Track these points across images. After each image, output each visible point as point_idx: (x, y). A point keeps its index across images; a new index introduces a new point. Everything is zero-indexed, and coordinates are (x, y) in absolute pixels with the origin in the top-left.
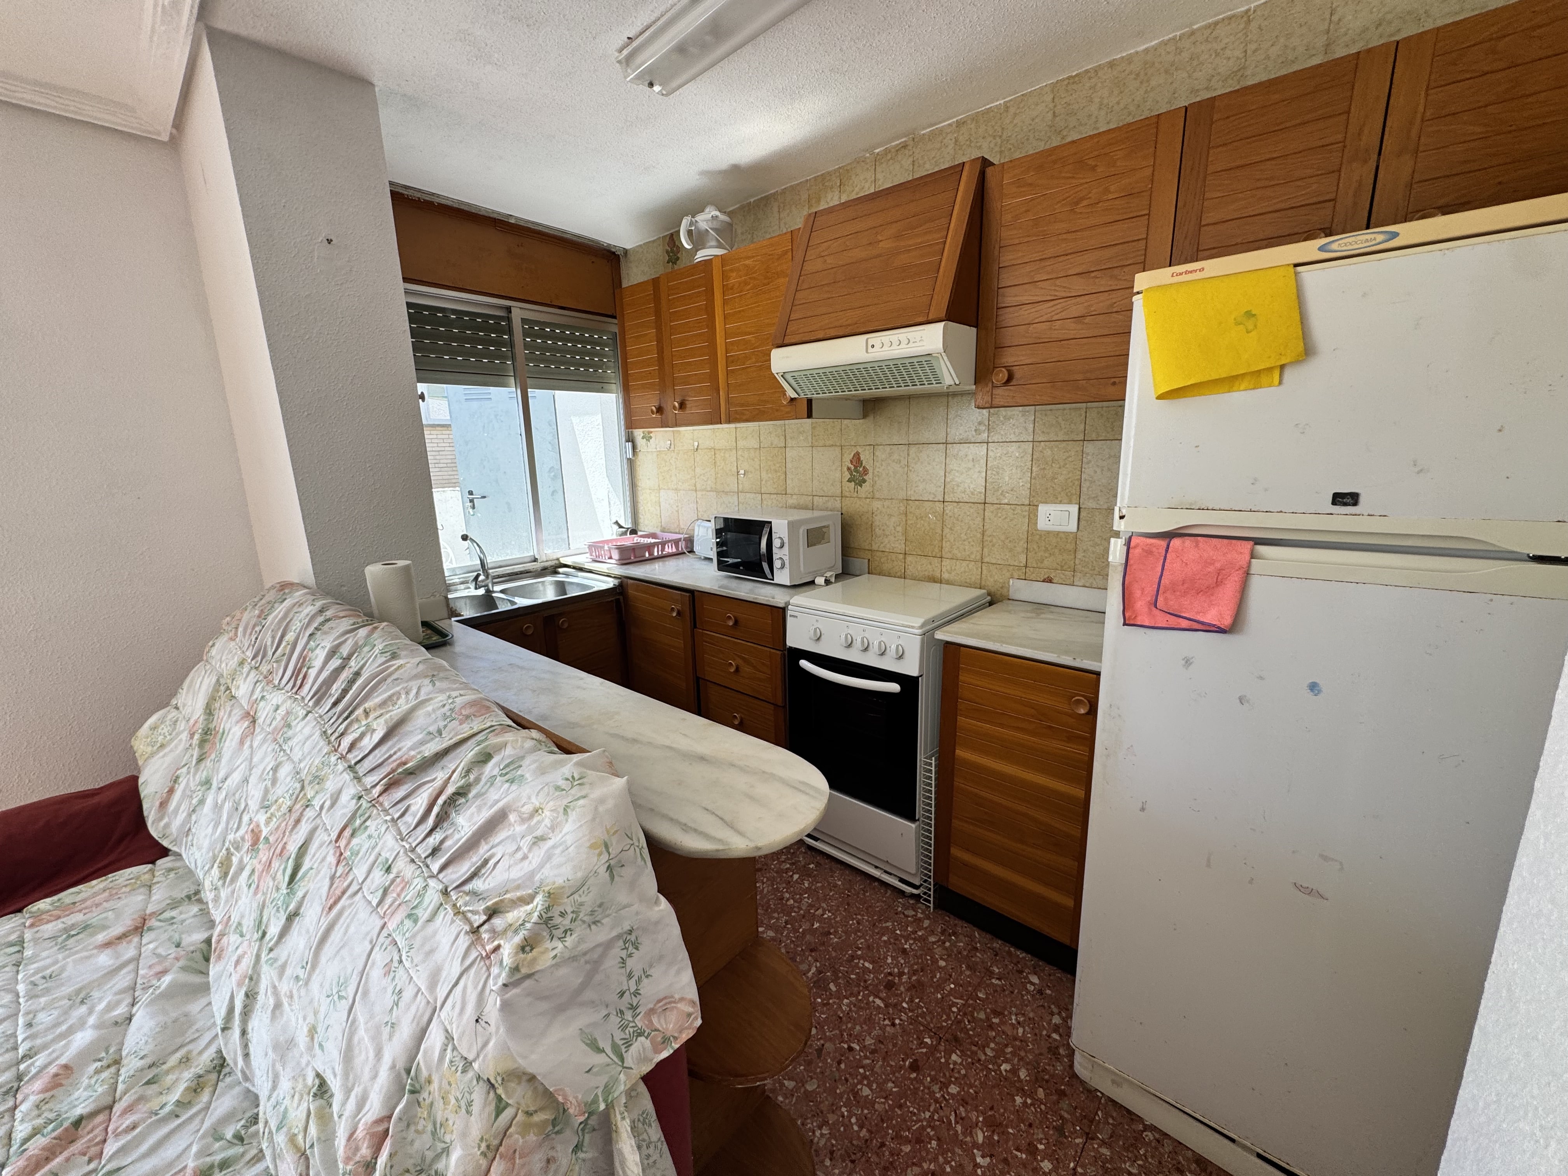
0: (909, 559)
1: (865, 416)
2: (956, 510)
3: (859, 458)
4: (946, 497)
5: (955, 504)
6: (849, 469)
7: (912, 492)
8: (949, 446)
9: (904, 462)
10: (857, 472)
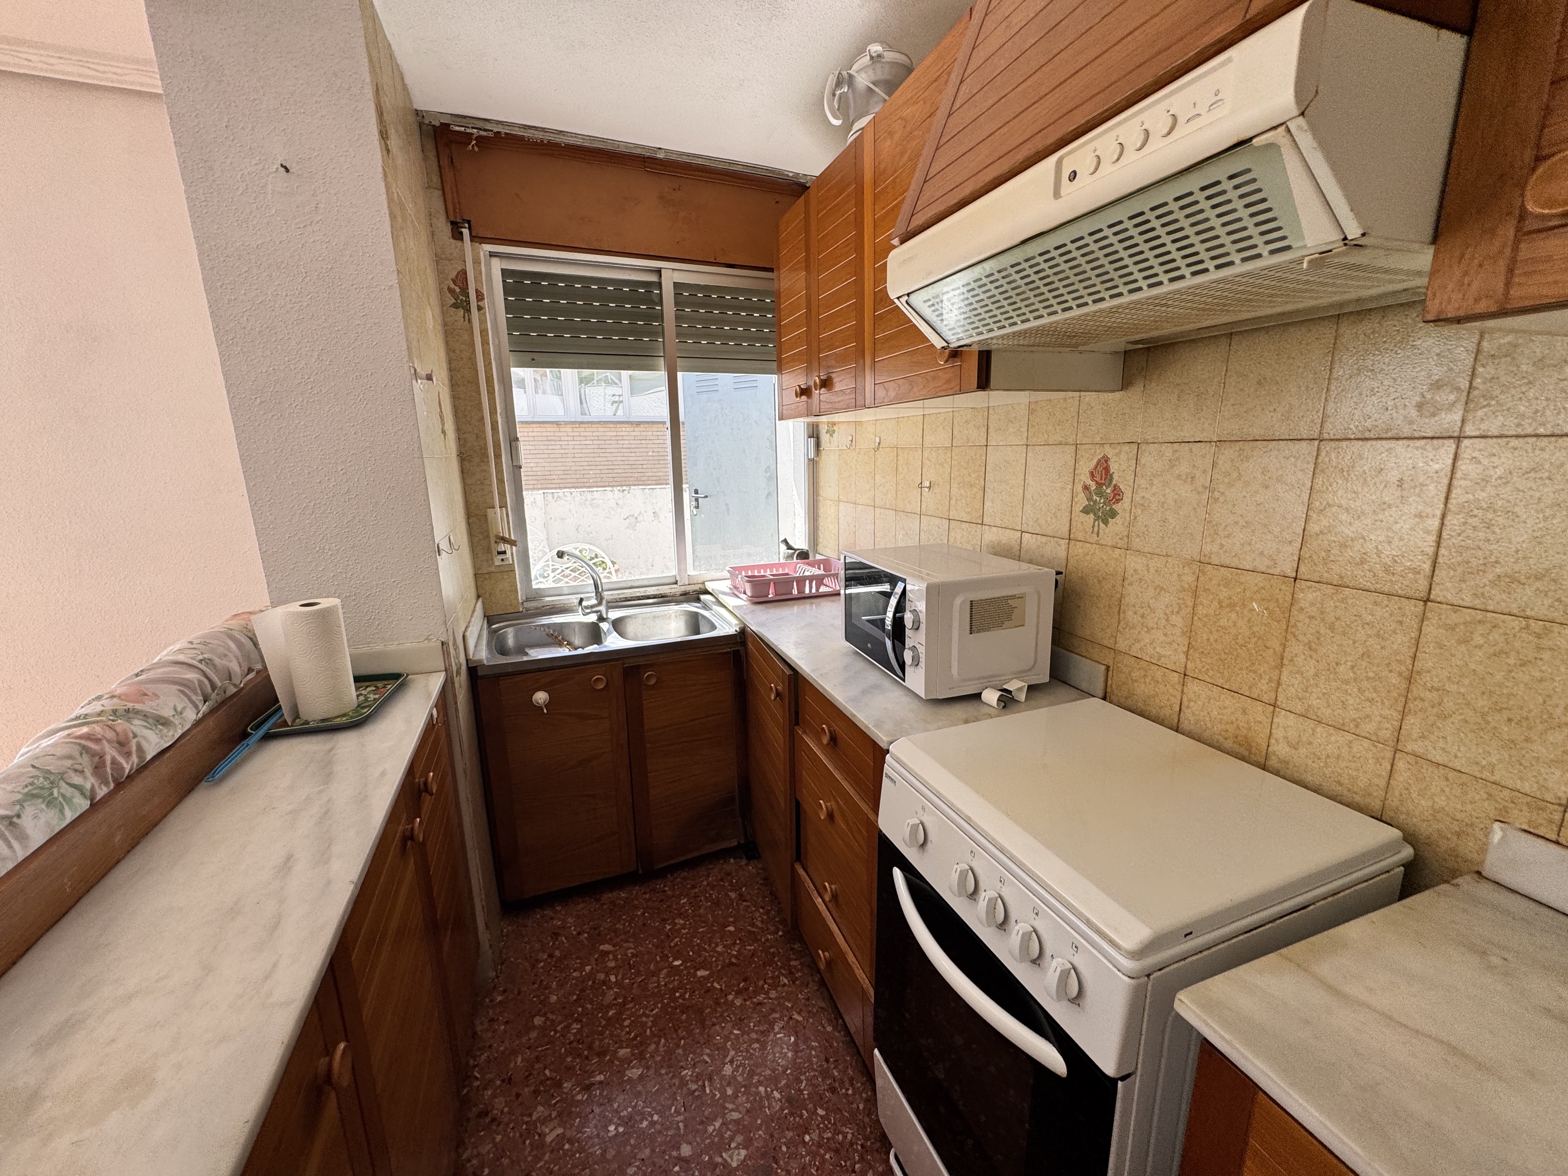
0: (1193, 687)
1: (1126, 384)
2: (1330, 604)
3: (1107, 469)
4: (1302, 569)
5: (1330, 590)
6: (1086, 488)
7: (1215, 548)
8: (1327, 447)
9: (1203, 480)
10: (1100, 494)
